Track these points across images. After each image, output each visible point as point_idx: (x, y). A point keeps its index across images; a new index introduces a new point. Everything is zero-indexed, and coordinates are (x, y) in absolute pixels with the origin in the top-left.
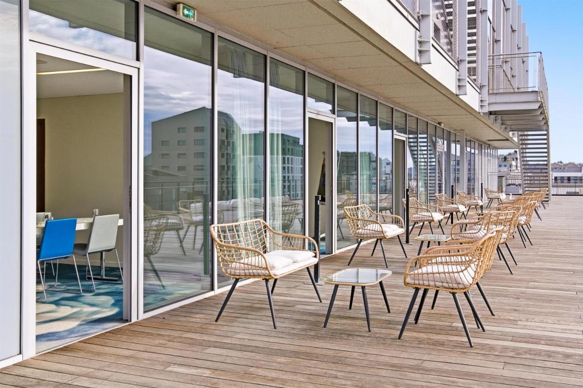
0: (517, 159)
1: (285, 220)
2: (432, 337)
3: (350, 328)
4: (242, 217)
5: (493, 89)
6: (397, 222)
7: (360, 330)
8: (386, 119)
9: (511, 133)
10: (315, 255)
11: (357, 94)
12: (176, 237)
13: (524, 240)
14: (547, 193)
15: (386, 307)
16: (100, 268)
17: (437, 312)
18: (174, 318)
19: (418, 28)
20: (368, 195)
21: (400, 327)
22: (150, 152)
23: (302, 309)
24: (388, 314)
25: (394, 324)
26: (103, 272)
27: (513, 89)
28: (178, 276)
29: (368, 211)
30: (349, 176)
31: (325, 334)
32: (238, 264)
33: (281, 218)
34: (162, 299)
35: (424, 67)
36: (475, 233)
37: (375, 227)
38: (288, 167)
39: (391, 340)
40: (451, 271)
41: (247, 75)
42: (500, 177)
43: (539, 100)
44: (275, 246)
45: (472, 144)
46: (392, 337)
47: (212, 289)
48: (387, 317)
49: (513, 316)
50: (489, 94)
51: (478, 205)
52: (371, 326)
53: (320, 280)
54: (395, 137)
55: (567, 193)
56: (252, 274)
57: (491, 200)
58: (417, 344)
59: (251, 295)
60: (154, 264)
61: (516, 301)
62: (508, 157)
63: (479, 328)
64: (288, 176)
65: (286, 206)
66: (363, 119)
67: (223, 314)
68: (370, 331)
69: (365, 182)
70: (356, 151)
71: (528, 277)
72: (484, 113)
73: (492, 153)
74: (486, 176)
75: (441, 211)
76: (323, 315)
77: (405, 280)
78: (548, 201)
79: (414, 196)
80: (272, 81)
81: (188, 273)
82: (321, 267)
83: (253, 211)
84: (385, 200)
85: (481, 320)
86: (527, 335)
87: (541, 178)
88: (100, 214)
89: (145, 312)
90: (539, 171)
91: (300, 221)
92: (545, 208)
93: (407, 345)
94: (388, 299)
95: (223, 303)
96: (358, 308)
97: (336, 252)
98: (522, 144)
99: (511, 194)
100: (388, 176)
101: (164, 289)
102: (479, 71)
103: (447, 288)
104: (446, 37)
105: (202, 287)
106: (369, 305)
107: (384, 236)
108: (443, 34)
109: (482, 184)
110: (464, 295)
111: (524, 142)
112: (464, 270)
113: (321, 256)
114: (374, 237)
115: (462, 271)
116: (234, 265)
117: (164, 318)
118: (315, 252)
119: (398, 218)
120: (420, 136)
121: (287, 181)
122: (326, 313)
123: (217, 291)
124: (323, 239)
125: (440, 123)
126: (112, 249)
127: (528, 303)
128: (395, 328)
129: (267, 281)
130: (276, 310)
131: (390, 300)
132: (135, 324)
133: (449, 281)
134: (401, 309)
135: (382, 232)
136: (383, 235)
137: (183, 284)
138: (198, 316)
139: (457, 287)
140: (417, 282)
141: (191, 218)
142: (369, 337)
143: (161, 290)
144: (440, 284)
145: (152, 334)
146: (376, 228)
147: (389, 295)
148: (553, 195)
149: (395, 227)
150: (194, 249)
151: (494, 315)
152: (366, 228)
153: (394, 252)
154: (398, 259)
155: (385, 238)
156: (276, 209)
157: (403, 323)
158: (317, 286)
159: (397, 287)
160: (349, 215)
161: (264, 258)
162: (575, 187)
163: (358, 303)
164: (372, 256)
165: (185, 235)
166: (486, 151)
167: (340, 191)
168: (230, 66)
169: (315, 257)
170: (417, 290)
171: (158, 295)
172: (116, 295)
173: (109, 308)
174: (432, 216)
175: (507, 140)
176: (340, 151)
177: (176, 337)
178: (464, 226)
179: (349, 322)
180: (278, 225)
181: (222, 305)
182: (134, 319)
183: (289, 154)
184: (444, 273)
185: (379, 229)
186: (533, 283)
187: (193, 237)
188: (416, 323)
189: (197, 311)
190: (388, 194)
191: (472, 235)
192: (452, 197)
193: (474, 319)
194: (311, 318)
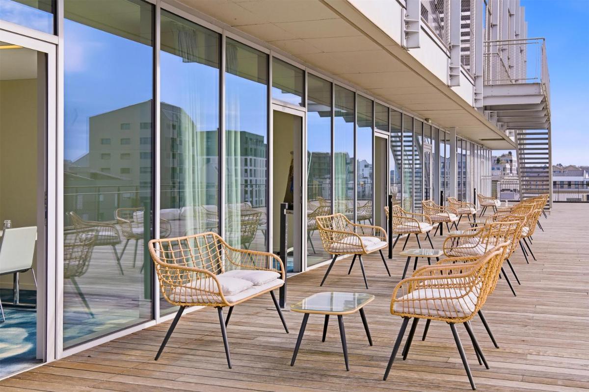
0: (511, 161)
1: (245, 232)
2: (425, 377)
3: (324, 366)
4: (191, 229)
5: (488, 81)
6: (378, 234)
7: (336, 369)
8: (365, 114)
9: (507, 132)
10: (280, 275)
11: (332, 83)
12: (112, 253)
13: (526, 255)
14: (548, 199)
15: (367, 338)
16: (13, 292)
17: (429, 344)
18: (103, 356)
19: (405, 6)
20: (344, 202)
21: (386, 364)
22: (88, 152)
23: (264, 342)
24: (370, 348)
25: (377, 361)
26: (17, 296)
27: (511, 81)
28: (113, 301)
29: (344, 221)
30: (322, 180)
31: (293, 375)
32: (184, 289)
33: (239, 230)
34: (90, 330)
35: (412, 52)
36: (472, 248)
37: (352, 240)
38: (251, 170)
39: (374, 381)
40: (448, 296)
41: (198, 59)
42: (494, 182)
43: (542, 93)
44: (232, 265)
45: (464, 143)
46: (376, 377)
47: (153, 317)
48: (370, 351)
49: (521, 348)
50: (484, 86)
51: (471, 214)
52: (349, 363)
53: (287, 304)
54: (376, 134)
55: (567, 199)
56: (201, 301)
57: (485, 208)
58: (407, 386)
59: (200, 324)
60: (80, 286)
61: (524, 330)
62: (501, 159)
63: (481, 364)
64: (251, 181)
65: (246, 215)
66: (339, 114)
67: (165, 349)
68: (348, 370)
69: (340, 186)
70: (329, 152)
71: (535, 300)
72: (478, 108)
73: (485, 154)
74: (479, 181)
75: (429, 220)
76: (289, 350)
77: (391, 307)
78: (549, 209)
79: (397, 204)
80: (229, 67)
81: (124, 297)
82: (288, 288)
83: (205, 221)
84: (364, 208)
85: (484, 354)
86: (539, 373)
87: (538, 183)
88: (13, 226)
89: (65, 349)
90: (536, 175)
91: (263, 232)
92: (546, 217)
93: (394, 387)
94: (369, 327)
95: (165, 335)
96: (334, 340)
97: (306, 269)
98: (520, 144)
99: (507, 201)
100: (366, 180)
101: (93, 318)
102: (473, 60)
103: (443, 317)
104: (435, 20)
105: (140, 315)
106: (347, 336)
107: (364, 251)
108: (431, 16)
109: (475, 189)
110: (464, 326)
111: (522, 141)
112: (465, 295)
113: (288, 274)
114: (351, 252)
115: (462, 297)
116: (178, 289)
117: (89, 357)
118: (280, 272)
119: (380, 230)
120: (404, 134)
121: (249, 186)
122: (294, 346)
123: (159, 320)
124: (291, 254)
125: (427, 120)
126: (28, 269)
127: (536, 331)
128: (378, 365)
129: (220, 309)
130: (233, 343)
131: (373, 329)
132: (51, 365)
133: (446, 308)
134: (386, 340)
135: (362, 246)
136: (362, 250)
137: (117, 311)
138: (133, 352)
139: (455, 316)
140: (406, 310)
141: (131, 230)
142: (347, 378)
143: (89, 318)
144: (435, 312)
145: (71, 378)
146: (355, 241)
147: (370, 323)
148: (554, 202)
149: (376, 240)
150: (134, 266)
151: (498, 348)
152: (342, 241)
153: (375, 269)
154: (379, 277)
155: (365, 253)
156: (234, 218)
157: (389, 359)
158: (283, 313)
159: (380, 312)
160: (322, 226)
161: (216, 281)
162: (578, 192)
163: (333, 334)
164: (349, 273)
165: (124, 250)
166: (479, 151)
167: (311, 197)
168: (177, 47)
169: (281, 278)
170: (406, 319)
171: (85, 326)
172: (31, 327)
173: (20, 343)
174: (419, 227)
175: (503, 139)
176: (311, 152)
177: (102, 382)
178: (457, 239)
179: (321, 358)
180: (236, 239)
181: (164, 338)
182: (50, 359)
183: (251, 155)
184: (440, 299)
185: (358, 243)
186: (541, 307)
187: (134, 252)
188: (404, 359)
189: (132, 346)
190: (367, 201)
191: (468, 249)
192: (442, 204)
193: (475, 353)
194: (275, 354)
